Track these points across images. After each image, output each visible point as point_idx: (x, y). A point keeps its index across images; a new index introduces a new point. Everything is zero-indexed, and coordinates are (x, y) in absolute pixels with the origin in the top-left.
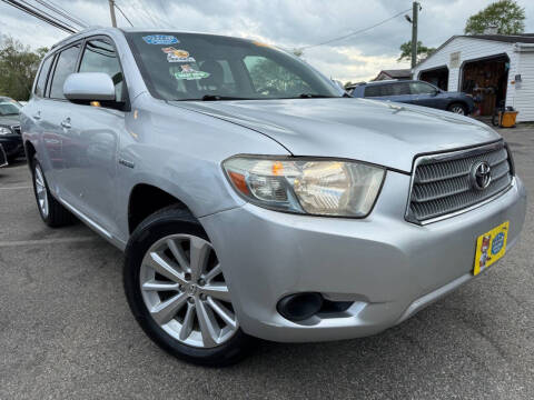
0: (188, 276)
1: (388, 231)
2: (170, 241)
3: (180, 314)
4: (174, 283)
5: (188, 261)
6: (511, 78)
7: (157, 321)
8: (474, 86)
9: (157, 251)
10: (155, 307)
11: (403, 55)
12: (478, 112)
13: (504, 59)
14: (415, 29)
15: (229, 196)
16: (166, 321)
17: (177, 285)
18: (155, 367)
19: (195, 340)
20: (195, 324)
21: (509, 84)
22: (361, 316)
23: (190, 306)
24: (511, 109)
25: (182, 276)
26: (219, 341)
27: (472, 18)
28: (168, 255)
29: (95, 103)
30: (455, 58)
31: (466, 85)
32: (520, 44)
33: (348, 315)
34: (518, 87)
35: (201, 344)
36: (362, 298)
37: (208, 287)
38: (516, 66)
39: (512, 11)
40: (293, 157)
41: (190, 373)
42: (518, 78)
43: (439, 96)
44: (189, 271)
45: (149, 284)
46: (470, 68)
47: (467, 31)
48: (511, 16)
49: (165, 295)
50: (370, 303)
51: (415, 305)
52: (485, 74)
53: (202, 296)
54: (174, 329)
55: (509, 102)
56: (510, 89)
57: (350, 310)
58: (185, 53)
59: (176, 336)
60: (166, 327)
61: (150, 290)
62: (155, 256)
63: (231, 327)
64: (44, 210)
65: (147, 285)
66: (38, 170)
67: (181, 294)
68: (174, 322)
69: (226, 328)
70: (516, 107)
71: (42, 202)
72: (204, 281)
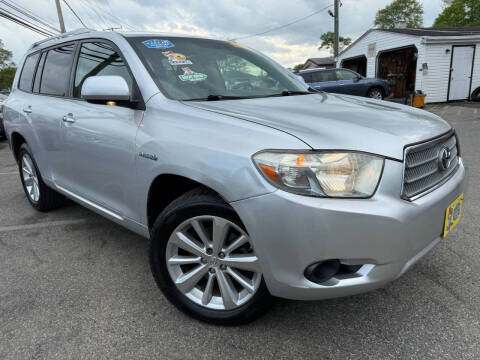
0: (209, 251)
1: (386, 207)
2: (195, 221)
3: (201, 283)
4: (196, 256)
5: (211, 239)
6: (419, 66)
7: (182, 290)
8: (388, 73)
9: (182, 231)
10: (180, 279)
11: (323, 44)
12: (392, 95)
13: (412, 50)
14: (336, 23)
15: (260, 184)
16: (189, 290)
17: (199, 258)
18: (181, 328)
19: (217, 304)
20: (216, 290)
21: (418, 71)
22: (370, 275)
23: (211, 275)
24: (420, 92)
25: (203, 250)
26: (239, 303)
27: (380, 12)
28: (191, 232)
29: (111, 103)
30: (371, 48)
31: (382, 72)
32: (425, 37)
33: (360, 276)
34: (425, 74)
35: (222, 307)
36: (369, 261)
37: (227, 259)
38: (423, 55)
39: (412, 6)
40: (314, 151)
41: (213, 333)
42: (425, 66)
43: (361, 82)
44: (211, 246)
45: (174, 259)
46: (385, 57)
47: (376, 23)
48: (412, 11)
49: (187, 268)
50: (377, 265)
51: (408, 264)
52: (397, 62)
53: (223, 267)
54: (196, 296)
55: (417, 87)
56: (419, 75)
57: (359, 272)
58: (182, 56)
59: (199, 302)
60: (189, 295)
61: (174, 264)
62: (182, 236)
63: (249, 291)
64: (32, 196)
65: (172, 260)
66: (25, 159)
67: (203, 266)
68: (196, 290)
69: (243, 292)
70: (424, 91)
71: (29, 188)
72: (224, 254)
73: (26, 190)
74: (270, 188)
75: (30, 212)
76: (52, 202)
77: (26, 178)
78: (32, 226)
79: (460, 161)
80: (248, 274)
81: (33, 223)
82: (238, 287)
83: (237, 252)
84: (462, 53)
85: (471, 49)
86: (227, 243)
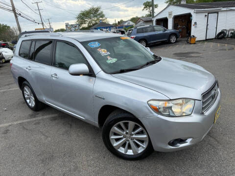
0: (127, 133)
2: (121, 123)
3: (124, 145)
4: (121, 135)
5: (127, 128)
6: (193, 23)
7: (116, 148)
8: (178, 26)
9: (116, 126)
10: (115, 144)
11: (145, 8)
12: (180, 36)
13: (189, 15)
15: (152, 113)
16: (119, 148)
17: (123, 136)
18: (117, 163)
19: (130, 152)
20: (130, 147)
21: (192, 26)
22: (191, 142)
23: (128, 142)
24: (194, 36)
25: (124, 133)
26: (139, 152)
28: (119, 127)
29: (81, 75)
30: (170, 14)
31: (175, 26)
32: (196, 9)
33: (187, 142)
34: (196, 27)
35: (132, 154)
37: (134, 136)
38: (195, 18)
40: (171, 100)
41: (129, 164)
42: (195, 23)
43: (166, 32)
44: (128, 131)
46: (176, 18)
49: (117, 140)
52: (182, 20)
53: (132, 139)
54: (122, 150)
55: (192, 34)
56: (193, 28)
57: (187, 141)
59: (123, 152)
60: (119, 150)
61: (113, 139)
62: (115, 128)
63: (143, 147)
64: (30, 104)
65: (112, 137)
66: (26, 88)
67: (124, 139)
68: (121, 148)
69: (141, 147)
70: (195, 35)
71: (28, 101)
72: (133, 135)
73: (26, 102)
74: (155, 114)
75: (30, 112)
76: (40, 107)
77: (26, 96)
78: (34, 119)
79: (219, 90)
80: (142, 141)
81: (34, 117)
82: (138, 146)
83: (138, 133)
84: (212, 17)
85: (216, 14)
86: (134, 130)
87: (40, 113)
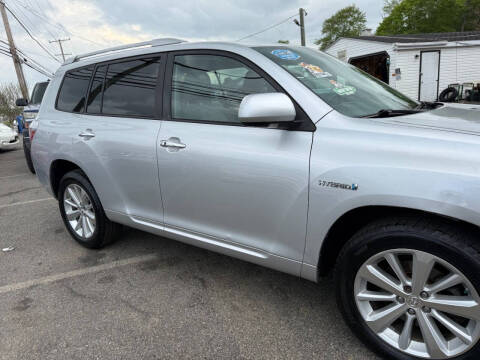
0: (407, 288)
2: (390, 256)
5: (409, 275)
6: (392, 71)
9: (373, 264)
10: (371, 317)
14: (302, 31)
17: (394, 296)
19: (419, 350)
20: (417, 333)
21: (391, 77)
23: (410, 317)
25: (400, 288)
27: (327, 21)
32: (397, 44)
37: (432, 300)
39: (356, 15)
42: (398, 71)
44: (409, 283)
45: (362, 294)
47: (324, 32)
48: (356, 20)
53: (427, 308)
54: (391, 338)
59: (397, 345)
61: (363, 300)
62: (371, 269)
63: (464, 341)
64: (79, 232)
66: (70, 190)
67: (399, 305)
71: (74, 224)
72: (428, 295)
73: (68, 225)
75: (81, 252)
76: (112, 235)
77: (69, 211)
78: (95, 269)
81: (96, 264)
82: (447, 334)
83: (445, 293)
84: (429, 59)
85: (436, 54)
86: (431, 281)
87: (108, 253)
